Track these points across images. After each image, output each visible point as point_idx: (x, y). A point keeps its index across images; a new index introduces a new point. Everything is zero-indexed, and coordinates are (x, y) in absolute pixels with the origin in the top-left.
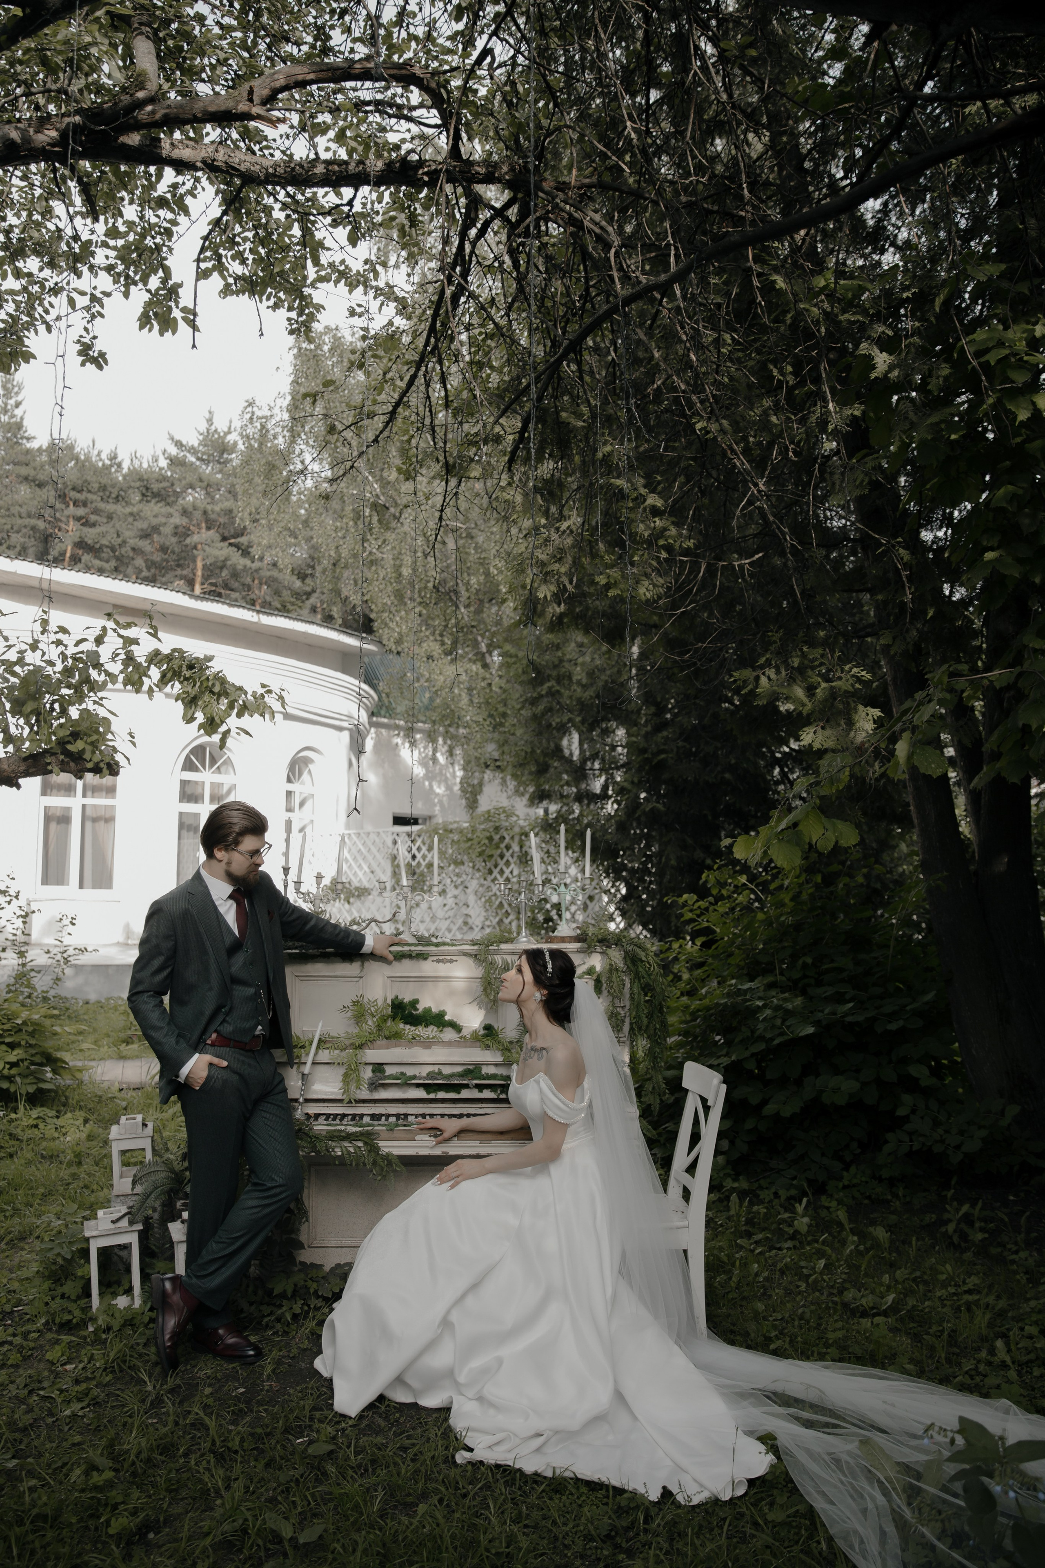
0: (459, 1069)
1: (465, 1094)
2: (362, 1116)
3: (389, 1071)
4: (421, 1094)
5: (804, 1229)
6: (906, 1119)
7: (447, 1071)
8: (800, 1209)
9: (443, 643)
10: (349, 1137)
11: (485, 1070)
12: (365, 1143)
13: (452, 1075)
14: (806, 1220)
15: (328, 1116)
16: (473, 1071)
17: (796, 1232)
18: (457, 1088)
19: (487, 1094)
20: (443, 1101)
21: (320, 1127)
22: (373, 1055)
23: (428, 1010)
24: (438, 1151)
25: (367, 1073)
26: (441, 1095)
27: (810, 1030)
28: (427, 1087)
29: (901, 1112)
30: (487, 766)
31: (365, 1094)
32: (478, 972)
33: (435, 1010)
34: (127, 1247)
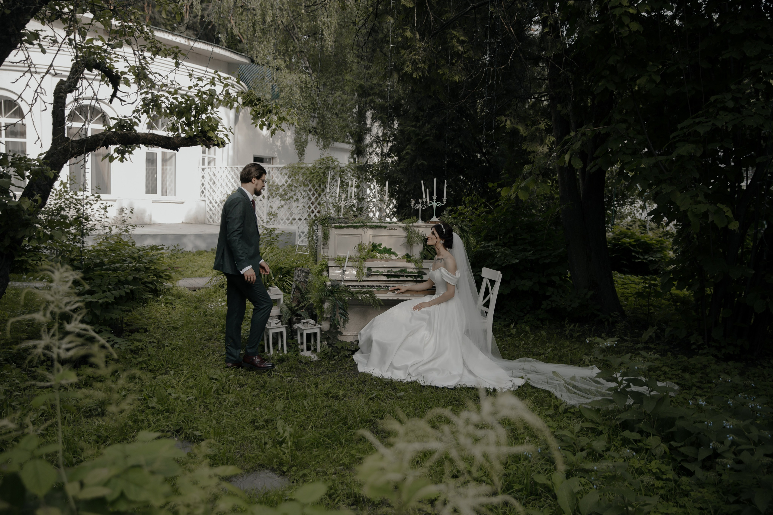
0: (399, 269)
1: (401, 278)
2: (364, 286)
3: (373, 270)
4: (385, 278)
5: (514, 333)
6: (550, 296)
7: (394, 270)
8: (512, 326)
9: (285, 62)
10: (364, 293)
11: (408, 270)
12: (370, 295)
13: (397, 272)
14: (515, 330)
15: (352, 286)
16: (404, 270)
17: (512, 334)
18: (398, 276)
19: (409, 279)
20: (393, 281)
21: (352, 289)
22: (368, 264)
23: (385, 248)
24: (395, 298)
25: (365, 271)
26: (393, 279)
27: (517, 261)
28: (388, 276)
29: (548, 294)
30: (310, 132)
31: (364, 278)
32: (405, 234)
33: (388, 248)
34: (281, 333)
